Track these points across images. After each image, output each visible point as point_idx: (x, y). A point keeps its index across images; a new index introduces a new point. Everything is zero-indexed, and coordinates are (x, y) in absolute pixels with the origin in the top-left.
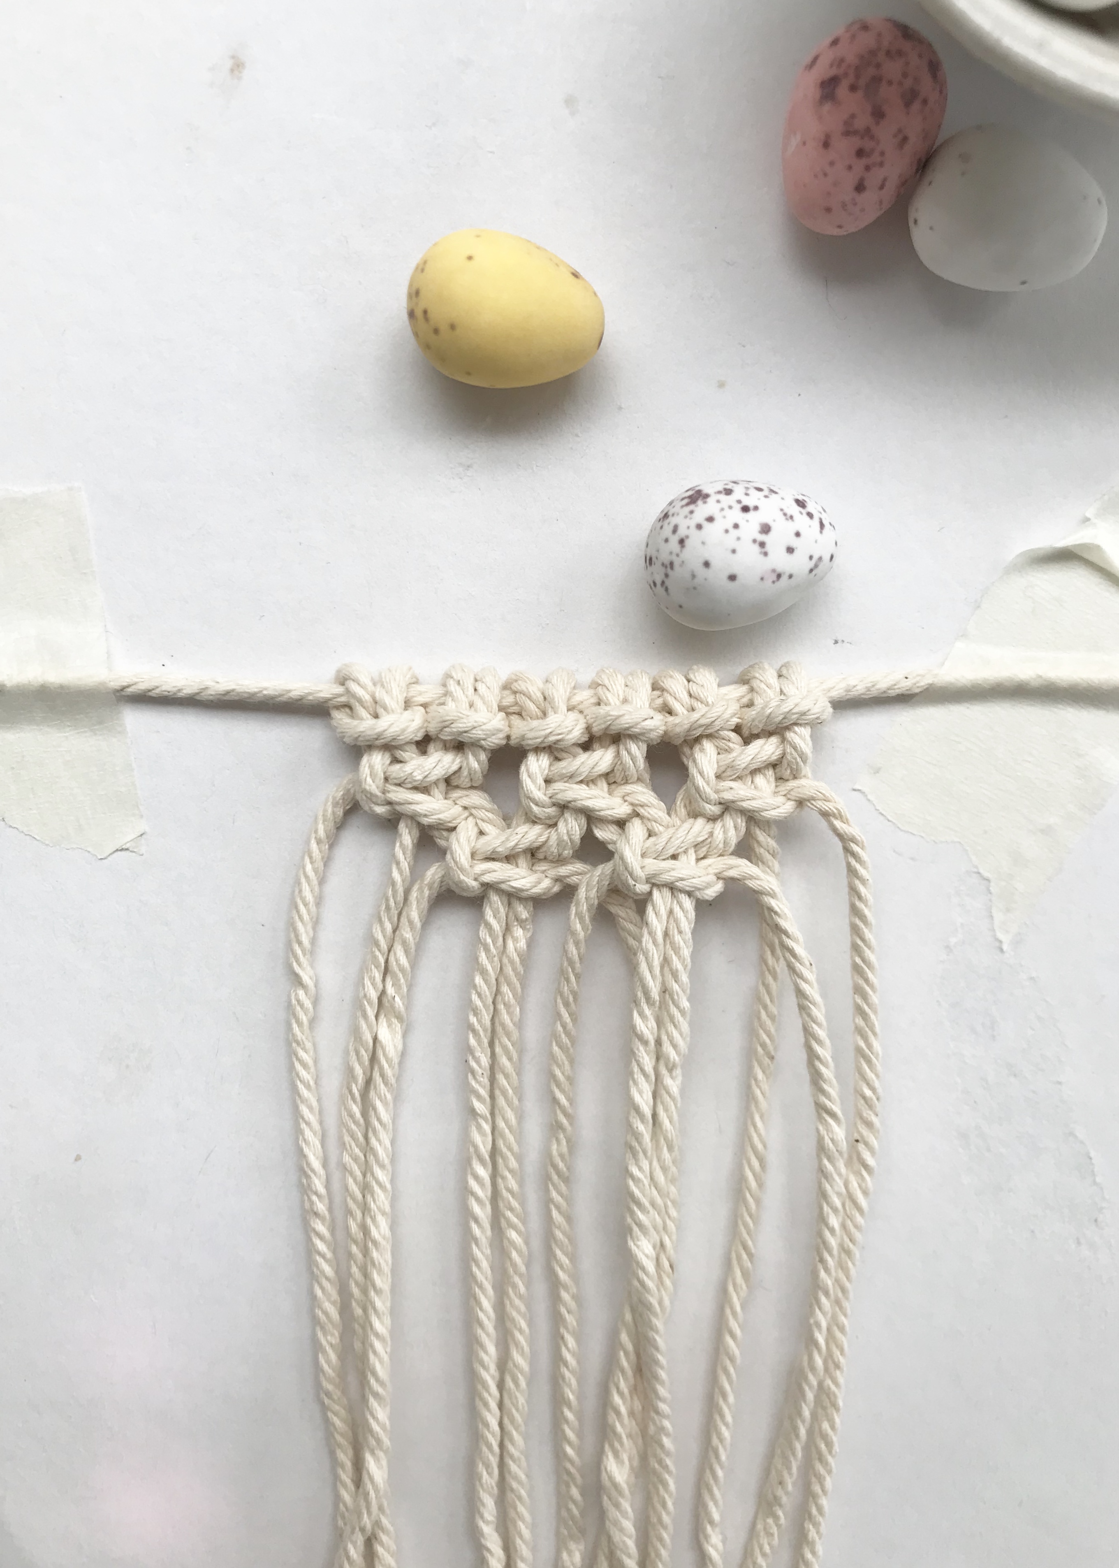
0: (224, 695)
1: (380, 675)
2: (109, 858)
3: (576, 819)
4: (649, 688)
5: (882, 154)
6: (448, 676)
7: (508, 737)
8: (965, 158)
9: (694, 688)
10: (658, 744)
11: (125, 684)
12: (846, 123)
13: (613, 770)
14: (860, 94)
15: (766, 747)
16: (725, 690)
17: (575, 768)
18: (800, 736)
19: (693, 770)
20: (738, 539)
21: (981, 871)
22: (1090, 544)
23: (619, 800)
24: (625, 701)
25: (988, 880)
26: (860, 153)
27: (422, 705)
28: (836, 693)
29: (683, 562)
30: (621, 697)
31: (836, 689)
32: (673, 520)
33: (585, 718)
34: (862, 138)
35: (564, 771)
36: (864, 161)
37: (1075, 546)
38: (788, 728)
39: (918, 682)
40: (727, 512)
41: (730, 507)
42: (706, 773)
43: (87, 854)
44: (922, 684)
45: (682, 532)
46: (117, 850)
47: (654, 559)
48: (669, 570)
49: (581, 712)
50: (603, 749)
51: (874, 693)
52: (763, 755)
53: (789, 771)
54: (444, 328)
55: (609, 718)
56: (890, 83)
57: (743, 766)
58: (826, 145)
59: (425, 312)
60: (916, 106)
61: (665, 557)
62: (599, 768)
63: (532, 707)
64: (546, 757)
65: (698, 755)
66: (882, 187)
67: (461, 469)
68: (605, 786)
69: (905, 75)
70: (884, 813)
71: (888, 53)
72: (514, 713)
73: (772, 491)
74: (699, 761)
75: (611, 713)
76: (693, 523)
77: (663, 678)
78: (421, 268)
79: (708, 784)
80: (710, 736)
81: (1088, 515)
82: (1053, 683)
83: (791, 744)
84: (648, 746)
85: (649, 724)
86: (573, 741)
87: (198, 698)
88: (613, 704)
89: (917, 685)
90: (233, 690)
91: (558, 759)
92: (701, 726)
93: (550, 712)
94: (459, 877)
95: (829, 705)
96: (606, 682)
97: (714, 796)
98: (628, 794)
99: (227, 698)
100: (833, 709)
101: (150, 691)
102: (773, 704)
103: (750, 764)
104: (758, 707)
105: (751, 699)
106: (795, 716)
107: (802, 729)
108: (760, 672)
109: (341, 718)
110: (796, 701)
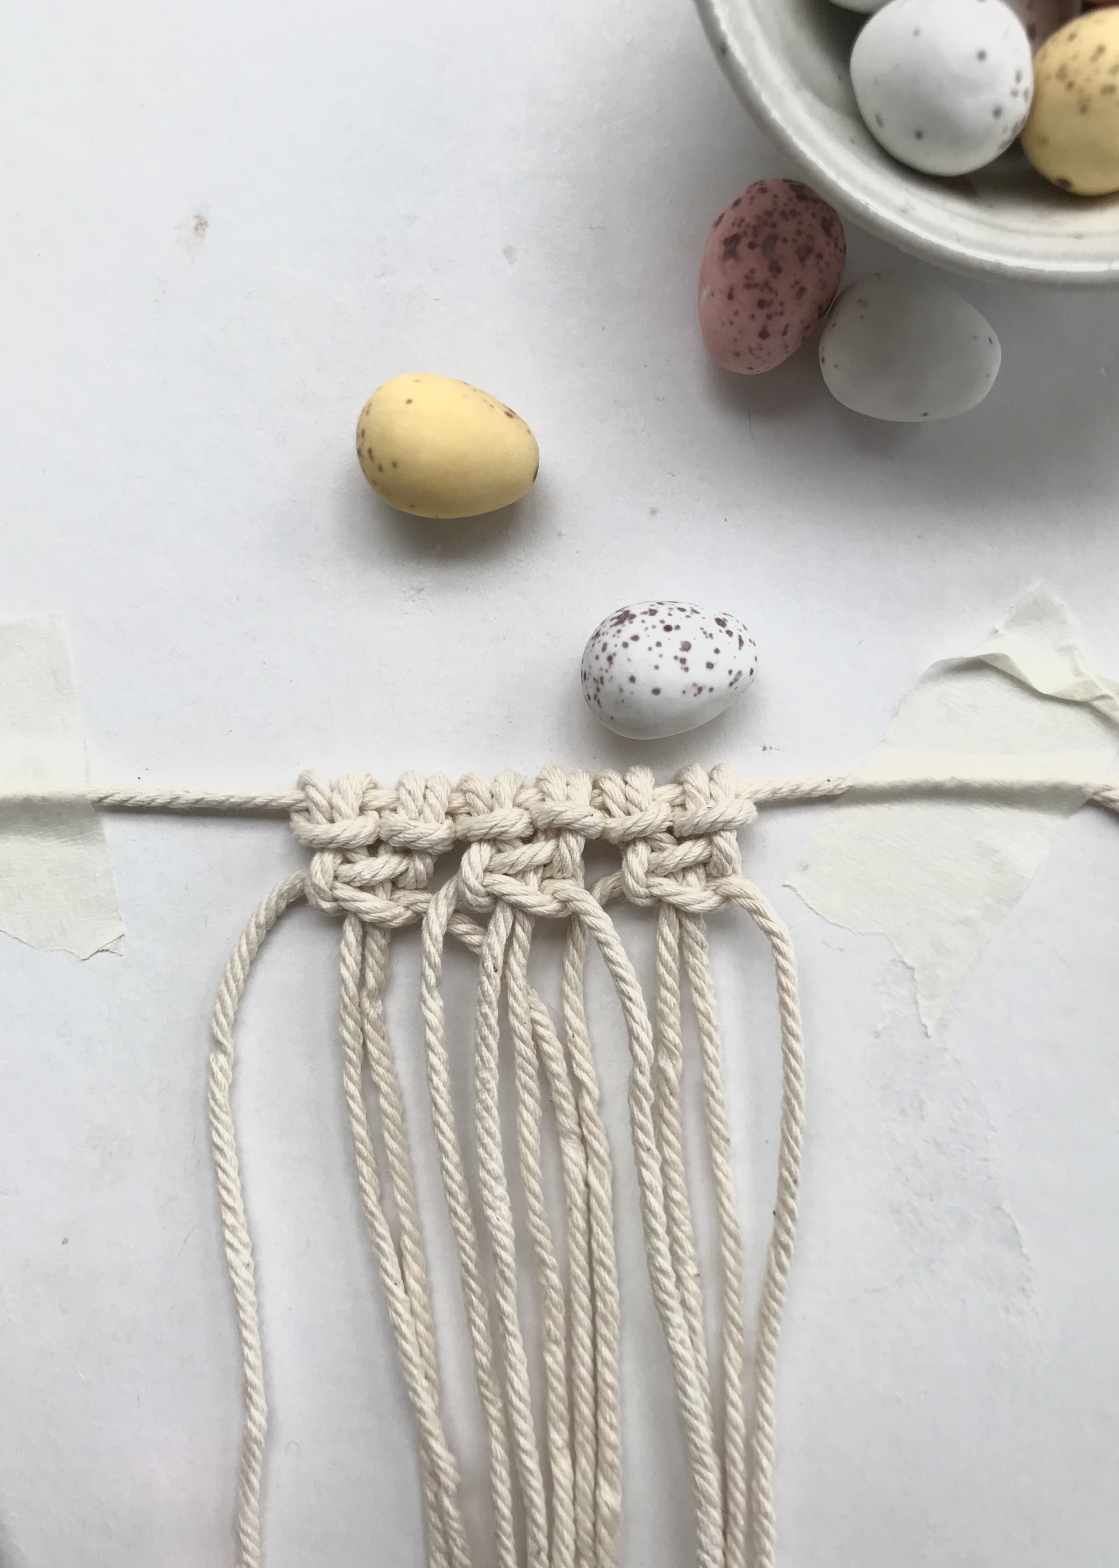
0: (194, 803)
1: (338, 782)
2: (91, 958)
4: (590, 787)
5: (782, 304)
6: (400, 785)
8: (863, 303)
9: (630, 791)
11: (102, 796)
12: (747, 277)
13: (551, 862)
14: (758, 250)
15: (694, 849)
16: (659, 790)
17: (515, 859)
18: (725, 839)
20: (661, 656)
21: (906, 961)
22: (998, 654)
23: (548, 897)
24: (568, 797)
25: (913, 969)
26: (761, 304)
27: (375, 810)
28: (764, 794)
29: (612, 677)
30: (564, 794)
31: (763, 791)
32: (603, 639)
33: (529, 813)
34: (762, 290)
35: (504, 863)
36: (766, 311)
37: (986, 656)
38: (715, 833)
39: (839, 785)
40: (651, 631)
41: (654, 627)
42: (636, 872)
43: (70, 954)
44: (843, 786)
45: (610, 650)
46: (98, 951)
47: (588, 675)
48: (600, 686)
50: (543, 841)
51: (798, 794)
52: (690, 856)
53: (716, 870)
54: (387, 466)
55: (552, 813)
56: (785, 240)
57: (672, 866)
58: (730, 297)
59: (370, 451)
60: (811, 261)
61: (596, 673)
63: (480, 804)
64: (487, 849)
65: (631, 857)
66: (785, 333)
67: (413, 592)
69: (799, 233)
70: (814, 907)
71: (783, 214)
73: (694, 611)
74: (631, 862)
75: (554, 809)
76: (619, 641)
77: (601, 779)
78: (367, 411)
79: (638, 882)
80: (644, 839)
81: (996, 627)
82: (967, 784)
83: (716, 847)
84: (586, 839)
85: (588, 820)
86: (515, 834)
87: (170, 806)
88: (556, 799)
89: (839, 787)
91: (499, 850)
92: (634, 831)
93: (496, 806)
95: (754, 808)
96: (549, 777)
97: (643, 892)
98: (561, 890)
99: (197, 806)
100: (758, 810)
101: (125, 801)
102: (701, 812)
103: (678, 864)
104: (688, 814)
105: (684, 800)
106: (720, 824)
107: (728, 833)
108: (692, 776)
109: (298, 820)
110: (722, 810)
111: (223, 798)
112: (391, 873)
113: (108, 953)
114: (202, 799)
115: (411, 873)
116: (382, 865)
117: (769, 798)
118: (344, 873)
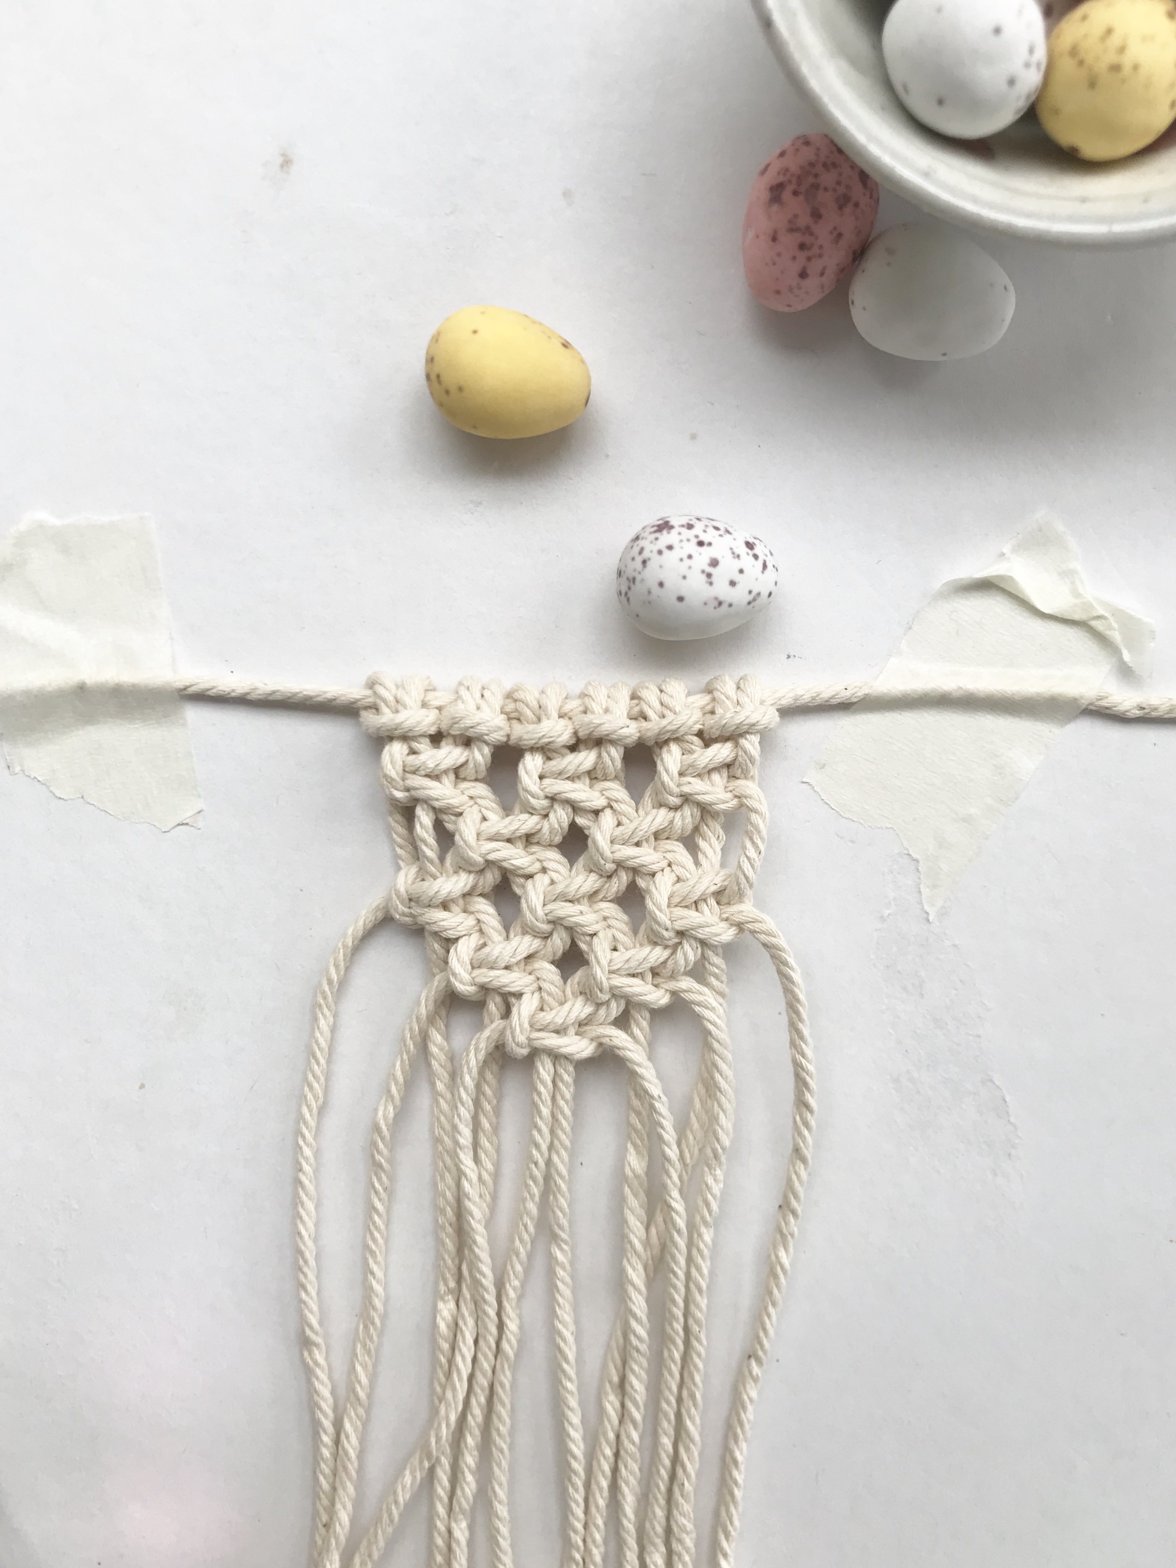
0: (270, 694)
1: (402, 681)
2: (172, 831)
3: (563, 809)
4: (628, 699)
5: (821, 247)
6: (460, 684)
7: (508, 736)
8: (890, 251)
9: (666, 699)
10: (633, 747)
11: (187, 684)
12: (790, 222)
13: (595, 768)
14: (801, 198)
15: (722, 751)
16: (691, 699)
17: (564, 766)
18: (750, 742)
19: (660, 767)
20: (690, 567)
21: (911, 853)
22: (1005, 575)
23: (597, 794)
24: (607, 711)
25: (918, 861)
26: (802, 247)
27: (437, 708)
28: (786, 701)
30: (604, 707)
31: (786, 697)
33: (573, 724)
34: (804, 234)
35: (554, 769)
36: (806, 253)
37: (993, 577)
38: (741, 735)
39: (856, 693)
40: (685, 544)
41: (689, 540)
42: (670, 771)
43: (153, 827)
44: (859, 694)
45: (646, 554)
46: (179, 825)
48: (632, 585)
49: (570, 719)
50: (587, 751)
51: (818, 701)
52: (719, 758)
53: (740, 771)
54: (454, 390)
55: (592, 725)
56: (826, 189)
57: (703, 765)
58: (774, 239)
59: (440, 376)
60: (848, 209)
62: (585, 766)
63: (529, 713)
64: (541, 757)
65: (665, 755)
66: (822, 274)
67: (471, 505)
68: (587, 781)
69: (839, 183)
70: (829, 803)
71: (825, 165)
72: (515, 718)
73: (727, 531)
74: (665, 760)
75: (594, 721)
76: (655, 549)
77: (640, 689)
78: (436, 339)
79: (672, 780)
80: (677, 740)
81: (1005, 550)
82: (972, 694)
83: (742, 748)
84: (625, 748)
85: (625, 732)
86: (563, 744)
87: (249, 697)
88: (596, 712)
89: (855, 695)
90: (278, 691)
91: (549, 759)
92: (668, 731)
93: (544, 718)
94: (468, 854)
95: (777, 714)
96: (592, 693)
97: (677, 790)
98: (606, 790)
99: (271, 698)
100: (780, 717)
102: (729, 715)
103: (708, 764)
104: (717, 717)
105: (714, 707)
106: (746, 727)
107: (753, 736)
108: (722, 684)
109: (367, 716)
110: (747, 714)
111: (297, 692)
112: (452, 763)
113: (187, 826)
115: (471, 765)
116: (444, 756)
117: (791, 705)
118: (410, 763)
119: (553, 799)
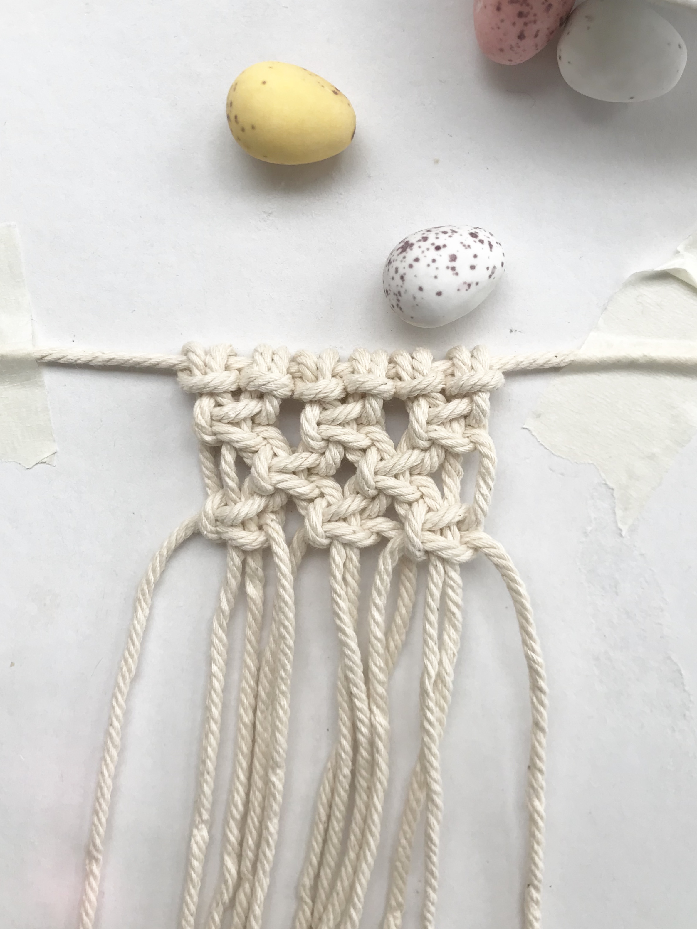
1: (210, 349)
2: (33, 468)
3: (336, 449)
4: (386, 362)
6: (256, 350)
7: (293, 391)
9: (416, 364)
10: (391, 400)
11: (44, 355)
13: (361, 416)
15: (460, 405)
16: (436, 364)
17: (336, 415)
18: (482, 399)
19: (412, 418)
20: (437, 268)
21: (607, 483)
22: (679, 268)
23: (363, 436)
24: (370, 371)
25: (612, 489)
27: (237, 370)
28: (509, 366)
30: (367, 369)
31: (509, 363)
32: (395, 265)
33: (343, 382)
35: (328, 418)
37: (670, 269)
38: (475, 393)
39: (564, 359)
40: (427, 252)
41: (428, 249)
42: (420, 421)
43: (19, 465)
44: (567, 360)
45: (401, 271)
47: (388, 289)
48: (399, 297)
49: (341, 378)
50: (354, 403)
51: (535, 366)
52: (458, 410)
53: (474, 421)
55: (358, 383)
57: (445, 416)
61: (395, 289)
62: (352, 415)
63: (309, 373)
64: (318, 408)
65: (416, 409)
68: (355, 426)
72: (298, 377)
74: (416, 412)
75: (359, 379)
76: (406, 264)
77: (396, 356)
79: (421, 428)
80: (425, 396)
81: (679, 249)
82: (655, 360)
83: (476, 404)
84: (384, 401)
85: (383, 388)
86: (335, 398)
88: (362, 372)
89: (564, 361)
91: (325, 409)
92: (418, 390)
93: (320, 377)
94: (260, 483)
95: (503, 376)
96: (358, 357)
97: (425, 435)
98: (369, 432)
100: (505, 378)
101: (59, 359)
102: (465, 378)
103: (449, 415)
104: (456, 378)
105: (453, 371)
106: (479, 387)
107: (484, 394)
108: (460, 353)
109: (183, 377)
110: (480, 377)
111: (129, 358)
112: (249, 413)
113: (45, 464)
114: (114, 359)
115: (264, 414)
116: (243, 407)
117: (514, 369)
118: (216, 413)
119: (328, 441)
